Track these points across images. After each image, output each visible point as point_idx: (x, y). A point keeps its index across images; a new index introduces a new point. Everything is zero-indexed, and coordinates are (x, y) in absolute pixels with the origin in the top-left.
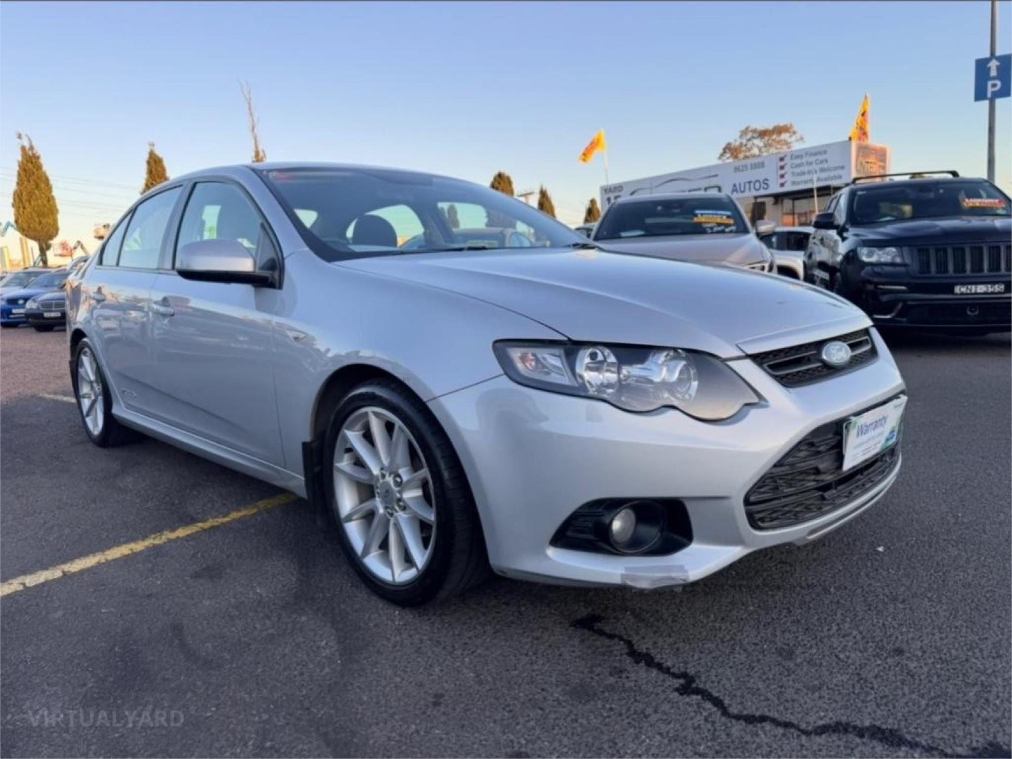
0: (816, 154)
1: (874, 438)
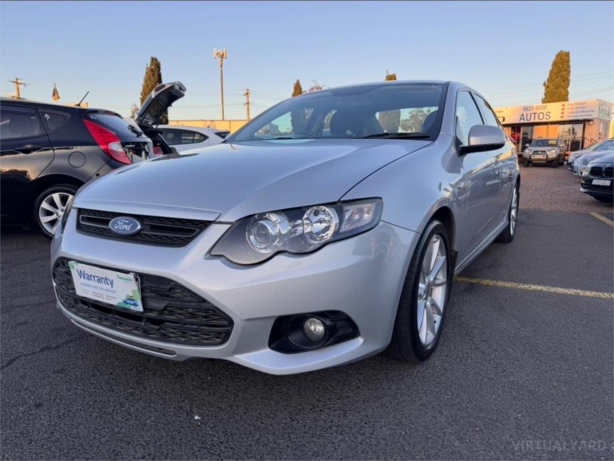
0: (580, 104)
1: (103, 289)
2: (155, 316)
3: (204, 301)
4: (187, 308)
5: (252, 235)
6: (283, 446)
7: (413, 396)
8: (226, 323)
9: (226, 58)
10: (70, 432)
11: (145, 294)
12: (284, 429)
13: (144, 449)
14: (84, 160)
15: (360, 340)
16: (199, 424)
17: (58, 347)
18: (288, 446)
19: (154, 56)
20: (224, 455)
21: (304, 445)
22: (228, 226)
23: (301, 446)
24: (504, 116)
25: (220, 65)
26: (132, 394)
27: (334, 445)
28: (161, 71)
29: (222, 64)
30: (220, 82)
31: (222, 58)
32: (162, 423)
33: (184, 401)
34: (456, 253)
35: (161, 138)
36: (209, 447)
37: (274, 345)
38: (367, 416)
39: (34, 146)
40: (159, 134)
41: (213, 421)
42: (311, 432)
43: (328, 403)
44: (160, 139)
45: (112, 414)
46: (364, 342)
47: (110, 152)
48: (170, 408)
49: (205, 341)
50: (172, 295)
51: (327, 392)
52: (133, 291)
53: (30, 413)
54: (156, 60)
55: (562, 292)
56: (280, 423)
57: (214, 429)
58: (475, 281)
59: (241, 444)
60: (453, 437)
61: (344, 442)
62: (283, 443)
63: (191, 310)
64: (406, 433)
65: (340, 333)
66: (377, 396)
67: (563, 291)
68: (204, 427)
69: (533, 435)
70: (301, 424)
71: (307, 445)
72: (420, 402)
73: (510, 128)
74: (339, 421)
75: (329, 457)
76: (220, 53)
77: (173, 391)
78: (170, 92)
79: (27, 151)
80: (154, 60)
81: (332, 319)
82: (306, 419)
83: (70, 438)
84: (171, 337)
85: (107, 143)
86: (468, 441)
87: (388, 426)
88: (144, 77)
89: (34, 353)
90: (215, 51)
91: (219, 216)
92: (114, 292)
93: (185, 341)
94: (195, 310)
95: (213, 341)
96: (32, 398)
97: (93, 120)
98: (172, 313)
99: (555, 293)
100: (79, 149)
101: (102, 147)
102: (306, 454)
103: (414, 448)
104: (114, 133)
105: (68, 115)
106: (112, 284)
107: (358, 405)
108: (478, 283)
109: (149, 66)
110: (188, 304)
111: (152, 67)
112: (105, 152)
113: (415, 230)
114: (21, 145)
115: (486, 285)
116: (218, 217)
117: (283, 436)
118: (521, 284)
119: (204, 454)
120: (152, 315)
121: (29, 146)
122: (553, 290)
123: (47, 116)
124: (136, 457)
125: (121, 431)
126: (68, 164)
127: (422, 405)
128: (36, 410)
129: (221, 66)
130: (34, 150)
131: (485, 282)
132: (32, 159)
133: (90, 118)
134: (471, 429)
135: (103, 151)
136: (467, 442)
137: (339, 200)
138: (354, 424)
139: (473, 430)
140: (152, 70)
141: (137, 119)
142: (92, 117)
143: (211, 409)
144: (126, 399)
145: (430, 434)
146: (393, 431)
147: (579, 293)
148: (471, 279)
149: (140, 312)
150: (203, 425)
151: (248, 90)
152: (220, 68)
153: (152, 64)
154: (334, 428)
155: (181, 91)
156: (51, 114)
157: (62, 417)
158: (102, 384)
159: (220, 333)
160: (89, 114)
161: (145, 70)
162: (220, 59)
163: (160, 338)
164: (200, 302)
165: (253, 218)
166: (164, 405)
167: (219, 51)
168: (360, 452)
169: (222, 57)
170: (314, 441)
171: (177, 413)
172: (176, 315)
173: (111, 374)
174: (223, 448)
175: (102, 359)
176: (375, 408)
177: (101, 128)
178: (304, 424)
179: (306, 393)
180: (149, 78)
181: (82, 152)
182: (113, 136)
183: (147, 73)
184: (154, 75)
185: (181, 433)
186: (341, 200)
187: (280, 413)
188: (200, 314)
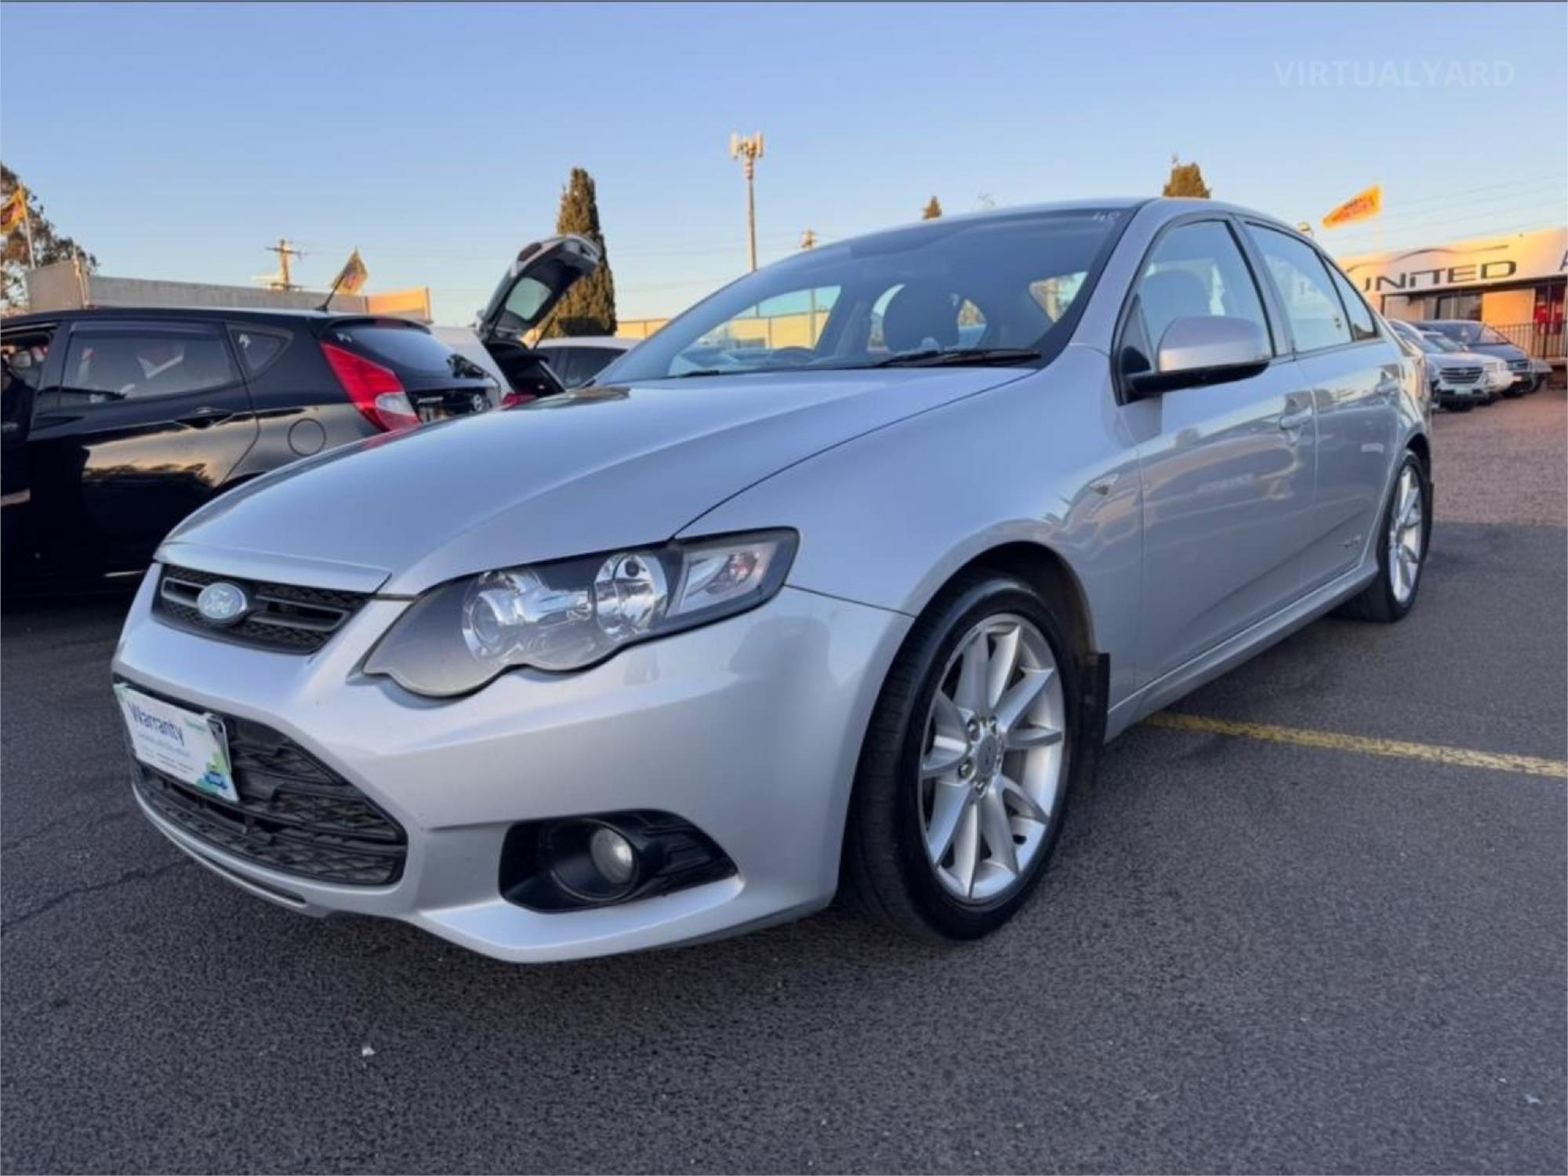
1: (170, 748)
2: (262, 814)
3: (345, 783)
4: (317, 798)
5: (468, 627)
6: (524, 1133)
7: (900, 1030)
8: (392, 834)
9: (761, 156)
10: (94, 1068)
11: (239, 763)
12: (547, 1091)
13: (223, 1116)
14: (322, 440)
15: (735, 886)
16: (365, 1066)
17: (160, 872)
18: (533, 1134)
19: (579, 168)
20: (383, 1143)
21: (572, 1135)
22: (404, 605)
23: (564, 1136)
24: (1513, 260)
25: (748, 175)
26: (259, 989)
27: (641, 1139)
28: (597, 202)
29: (751, 172)
30: (747, 218)
31: (753, 155)
32: (290, 1059)
33: (360, 1011)
34: (1105, 659)
35: (546, 371)
36: (359, 1122)
37: (515, 890)
38: (758, 1074)
39: (217, 410)
40: (543, 363)
41: (399, 1061)
42: (604, 1104)
43: (683, 1034)
44: (545, 375)
45: (195, 1031)
46: (745, 891)
47: (380, 417)
48: (322, 1026)
49: (361, 876)
50: (287, 767)
51: (693, 1008)
52: (215, 755)
53: (37, 1018)
54: (585, 175)
55: (1476, 764)
56: (545, 1076)
57: (391, 1081)
58: (1236, 729)
59: (431, 1121)
60: (946, 1141)
61: (669, 1134)
62: (527, 1125)
63: (326, 803)
64: (830, 1122)
65: (675, 865)
66: (809, 1024)
67: (1481, 762)
68: (371, 1075)
69: (1162, 1152)
70: (592, 1082)
71: (578, 1135)
72: (910, 1047)
73: (1533, 292)
74: (683, 1081)
75: (614, 1168)
76: (746, 145)
77: (349, 986)
78: (557, 260)
79: (201, 423)
80: (580, 175)
81: (651, 829)
82: (609, 1070)
83: (86, 1080)
84: (294, 863)
85: (372, 397)
86: (977, 1153)
87: (799, 1100)
88: (557, 218)
89: (106, 886)
90: (735, 141)
91: (386, 582)
92: (187, 755)
93: (321, 873)
94: (335, 803)
95: (374, 874)
96: (57, 986)
97: (344, 344)
98: (291, 808)
99: (1456, 767)
100: (310, 412)
101: (361, 406)
102: (567, 1155)
103: (831, 1162)
104: (391, 372)
105: (290, 336)
106: (181, 737)
107: (751, 1044)
108: (1244, 734)
109: (568, 191)
110: (318, 787)
111: (576, 193)
112: (367, 417)
113: (897, 607)
114: (188, 410)
115: (1265, 741)
116: (383, 585)
117: (535, 1109)
118: (1365, 740)
119: (342, 1137)
120: (258, 809)
121: (205, 411)
122: (1451, 755)
123: (244, 339)
124: (199, 1132)
125: (196, 1072)
126: (288, 448)
127: (910, 1054)
128: (52, 1014)
129: (751, 178)
130: (218, 418)
131: (1262, 733)
132: (214, 439)
133: (338, 339)
134: (1003, 1125)
135: (363, 412)
136: (974, 1157)
137: (672, 539)
138: (716, 1092)
139: (1007, 1128)
140: (574, 200)
141: (482, 330)
142: (341, 337)
143: (409, 1034)
144: (242, 1000)
145: (890, 1130)
146: (802, 1115)
147: (1523, 767)
148: (1229, 725)
149: (232, 804)
150: (372, 1068)
151: (810, 233)
152: (747, 181)
153: (574, 187)
154: (664, 1096)
155: (585, 256)
156: (254, 333)
157: (94, 1032)
158: (209, 963)
159: (386, 858)
160: (334, 330)
161: (560, 202)
162: (748, 161)
163: (277, 865)
164: (334, 783)
165: (472, 583)
166: (314, 1018)
167: (744, 140)
168: (693, 1161)
169: (752, 153)
170: (599, 1127)
171: (333, 1038)
172: (302, 813)
173: (239, 939)
174: (388, 1128)
175: (237, 903)
176: (788, 1054)
177: (360, 363)
178: (597, 1083)
179: (641, 1009)
180: (567, 220)
181: (317, 419)
182: (388, 378)
183: (564, 208)
184: (580, 211)
185: (317, 1084)
186: (678, 537)
187: (557, 1052)
188: (343, 811)
